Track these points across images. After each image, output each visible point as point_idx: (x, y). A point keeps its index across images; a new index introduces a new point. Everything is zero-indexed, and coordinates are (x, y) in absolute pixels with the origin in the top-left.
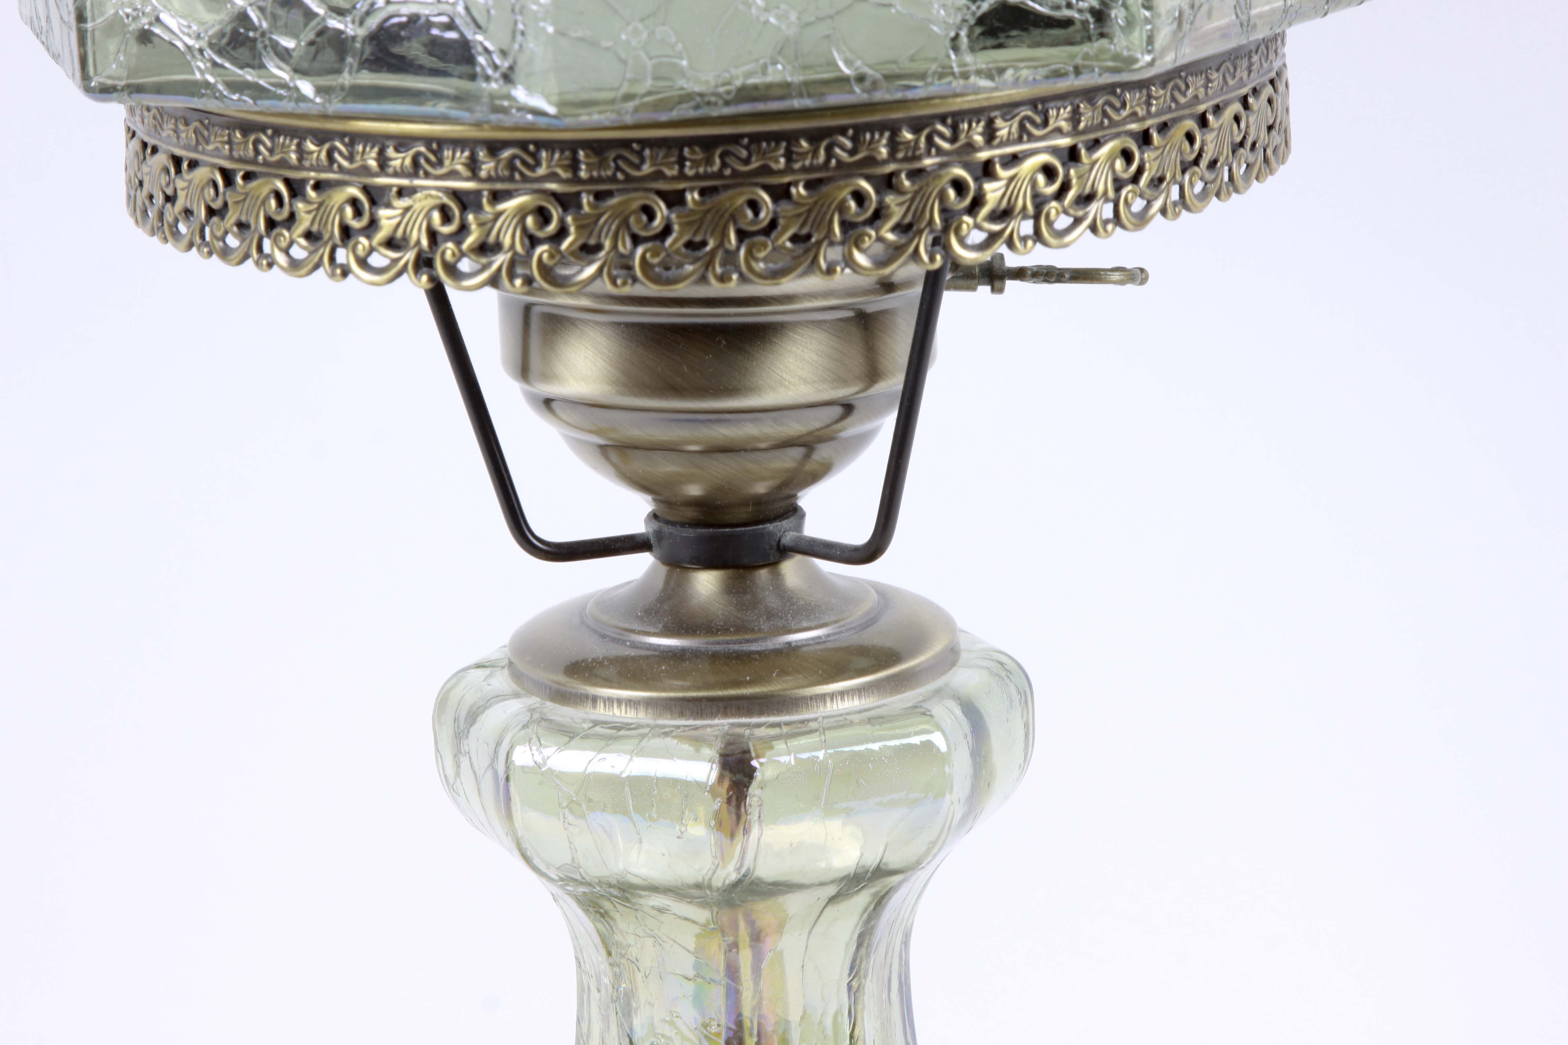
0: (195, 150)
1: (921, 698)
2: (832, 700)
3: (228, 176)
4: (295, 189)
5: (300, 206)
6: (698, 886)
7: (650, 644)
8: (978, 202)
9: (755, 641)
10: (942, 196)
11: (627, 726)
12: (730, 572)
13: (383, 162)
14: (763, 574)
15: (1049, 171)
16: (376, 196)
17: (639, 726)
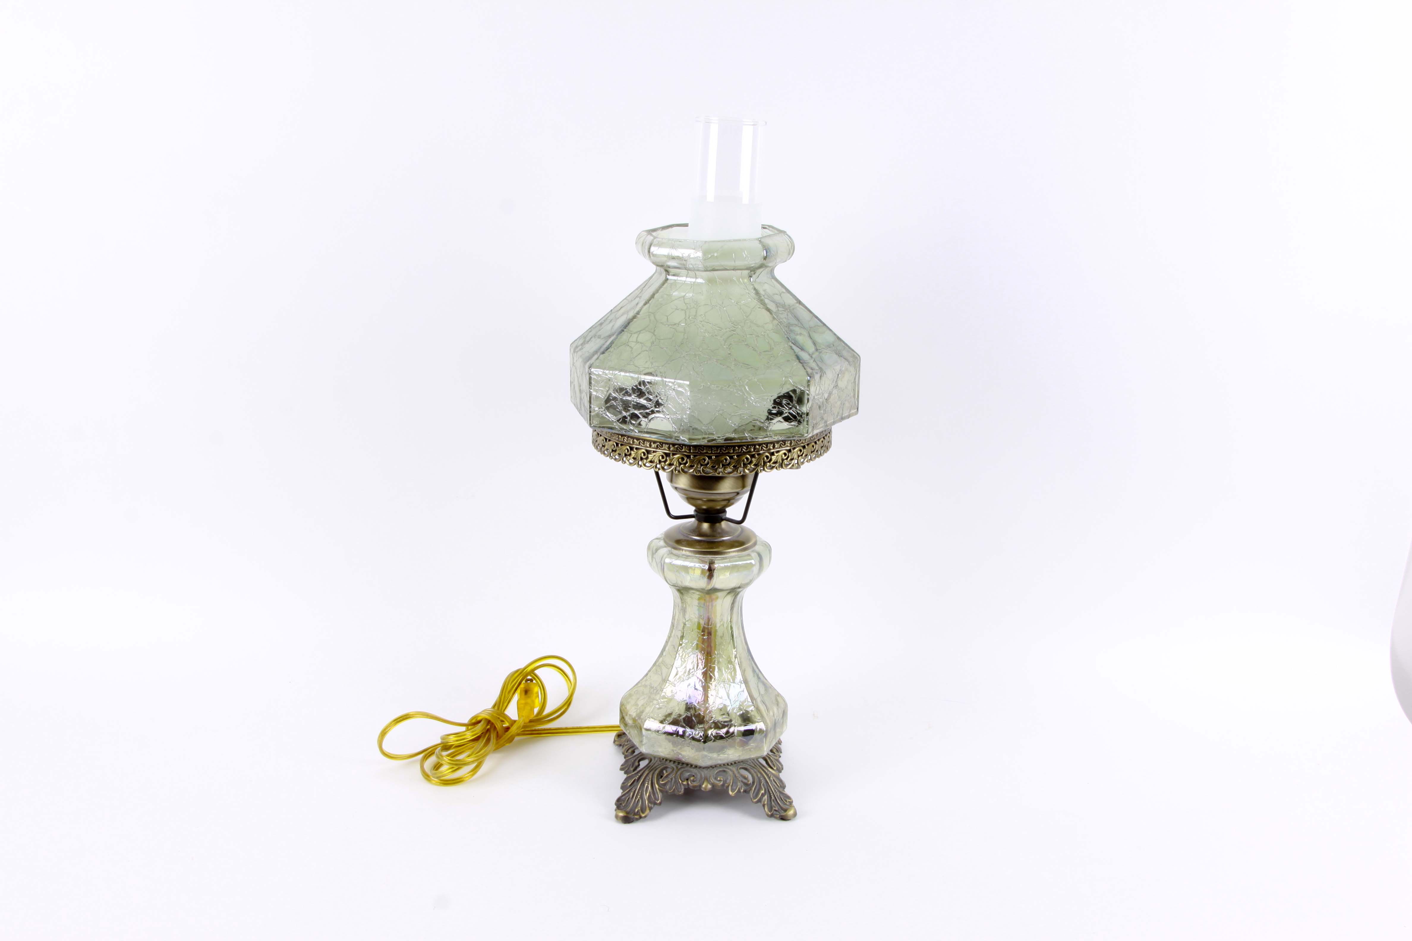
0: (610, 438)
1: (749, 553)
2: (730, 553)
3: (617, 445)
4: (632, 449)
5: (632, 452)
6: (701, 589)
7: (693, 538)
8: (771, 460)
9: (716, 539)
10: (764, 459)
12: (711, 524)
13: (650, 446)
15: (785, 454)
16: (648, 452)
17: (690, 556)
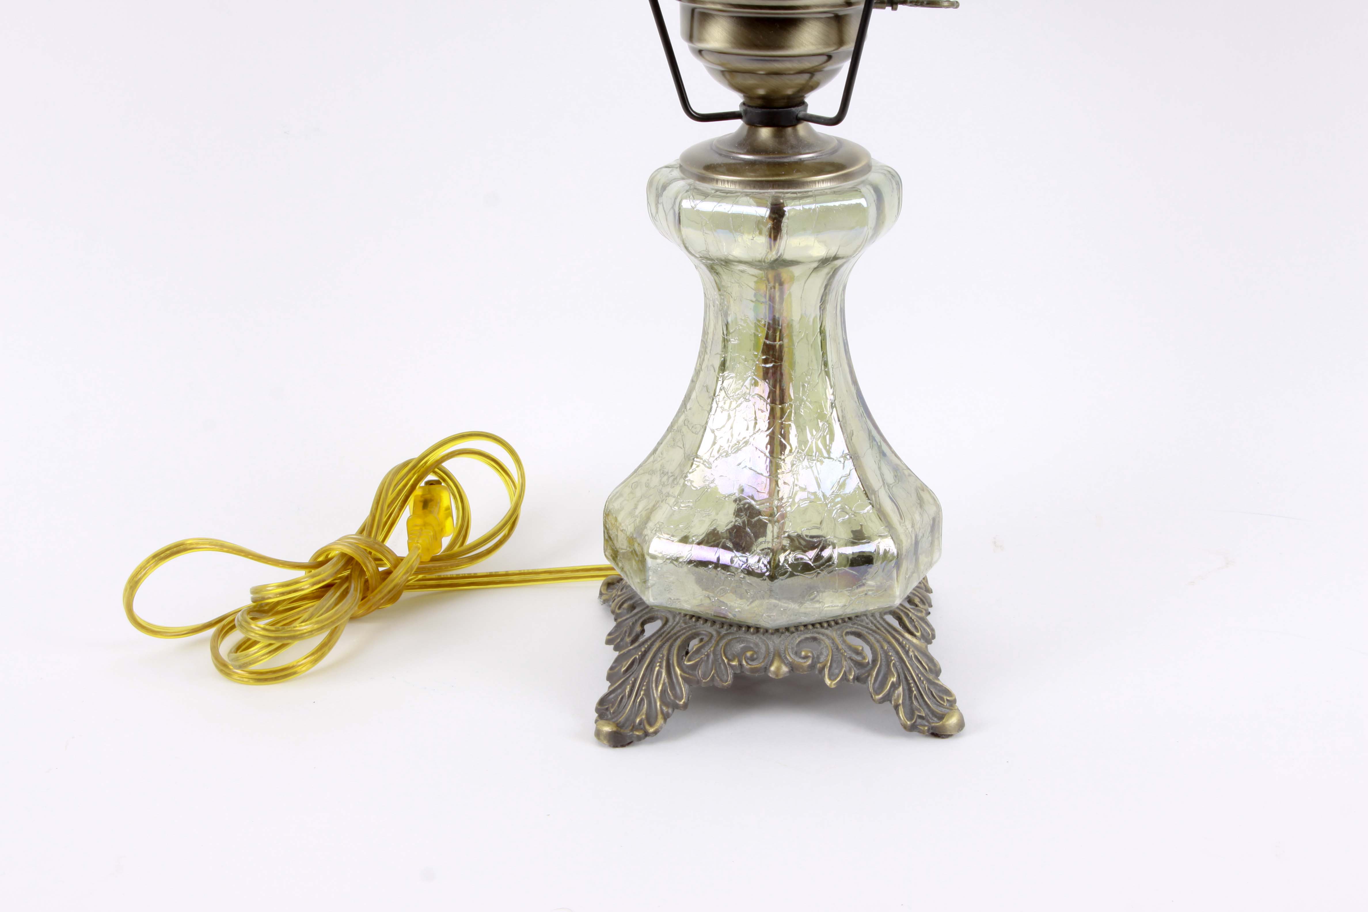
1: (856, 184)
2: (819, 183)
6: (760, 261)
7: (741, 158)
9: (786, 157)
11: (731, 192)
12: (776, 128)
14: (790, 130)
17: (736, 192)
